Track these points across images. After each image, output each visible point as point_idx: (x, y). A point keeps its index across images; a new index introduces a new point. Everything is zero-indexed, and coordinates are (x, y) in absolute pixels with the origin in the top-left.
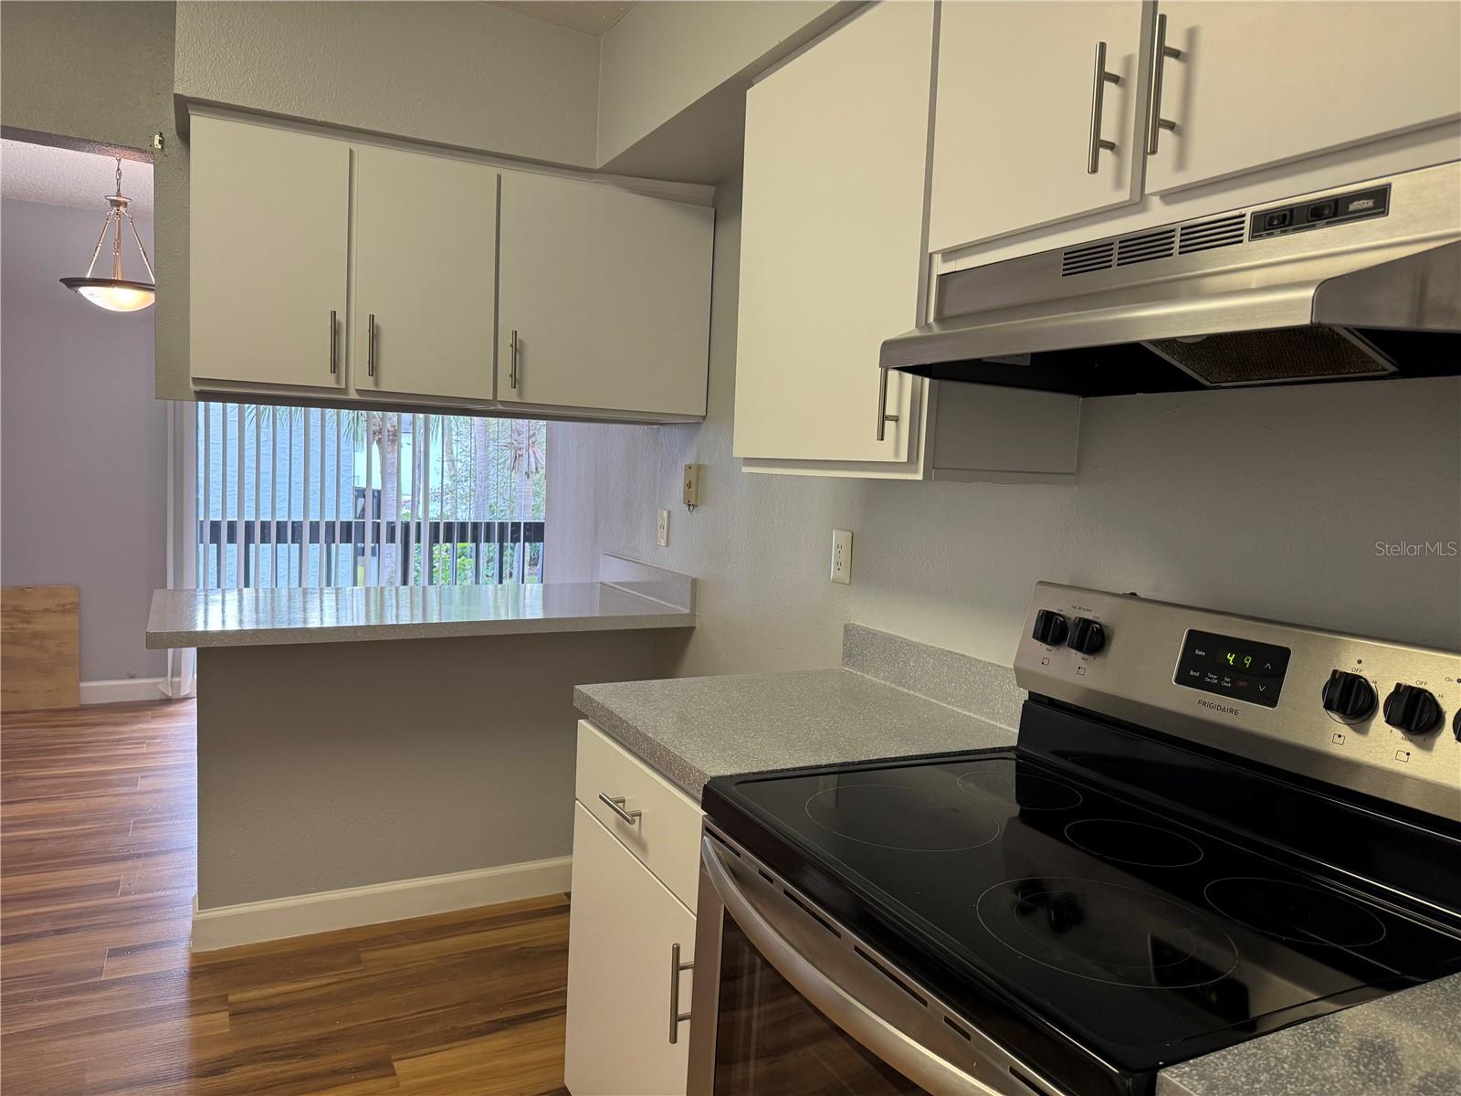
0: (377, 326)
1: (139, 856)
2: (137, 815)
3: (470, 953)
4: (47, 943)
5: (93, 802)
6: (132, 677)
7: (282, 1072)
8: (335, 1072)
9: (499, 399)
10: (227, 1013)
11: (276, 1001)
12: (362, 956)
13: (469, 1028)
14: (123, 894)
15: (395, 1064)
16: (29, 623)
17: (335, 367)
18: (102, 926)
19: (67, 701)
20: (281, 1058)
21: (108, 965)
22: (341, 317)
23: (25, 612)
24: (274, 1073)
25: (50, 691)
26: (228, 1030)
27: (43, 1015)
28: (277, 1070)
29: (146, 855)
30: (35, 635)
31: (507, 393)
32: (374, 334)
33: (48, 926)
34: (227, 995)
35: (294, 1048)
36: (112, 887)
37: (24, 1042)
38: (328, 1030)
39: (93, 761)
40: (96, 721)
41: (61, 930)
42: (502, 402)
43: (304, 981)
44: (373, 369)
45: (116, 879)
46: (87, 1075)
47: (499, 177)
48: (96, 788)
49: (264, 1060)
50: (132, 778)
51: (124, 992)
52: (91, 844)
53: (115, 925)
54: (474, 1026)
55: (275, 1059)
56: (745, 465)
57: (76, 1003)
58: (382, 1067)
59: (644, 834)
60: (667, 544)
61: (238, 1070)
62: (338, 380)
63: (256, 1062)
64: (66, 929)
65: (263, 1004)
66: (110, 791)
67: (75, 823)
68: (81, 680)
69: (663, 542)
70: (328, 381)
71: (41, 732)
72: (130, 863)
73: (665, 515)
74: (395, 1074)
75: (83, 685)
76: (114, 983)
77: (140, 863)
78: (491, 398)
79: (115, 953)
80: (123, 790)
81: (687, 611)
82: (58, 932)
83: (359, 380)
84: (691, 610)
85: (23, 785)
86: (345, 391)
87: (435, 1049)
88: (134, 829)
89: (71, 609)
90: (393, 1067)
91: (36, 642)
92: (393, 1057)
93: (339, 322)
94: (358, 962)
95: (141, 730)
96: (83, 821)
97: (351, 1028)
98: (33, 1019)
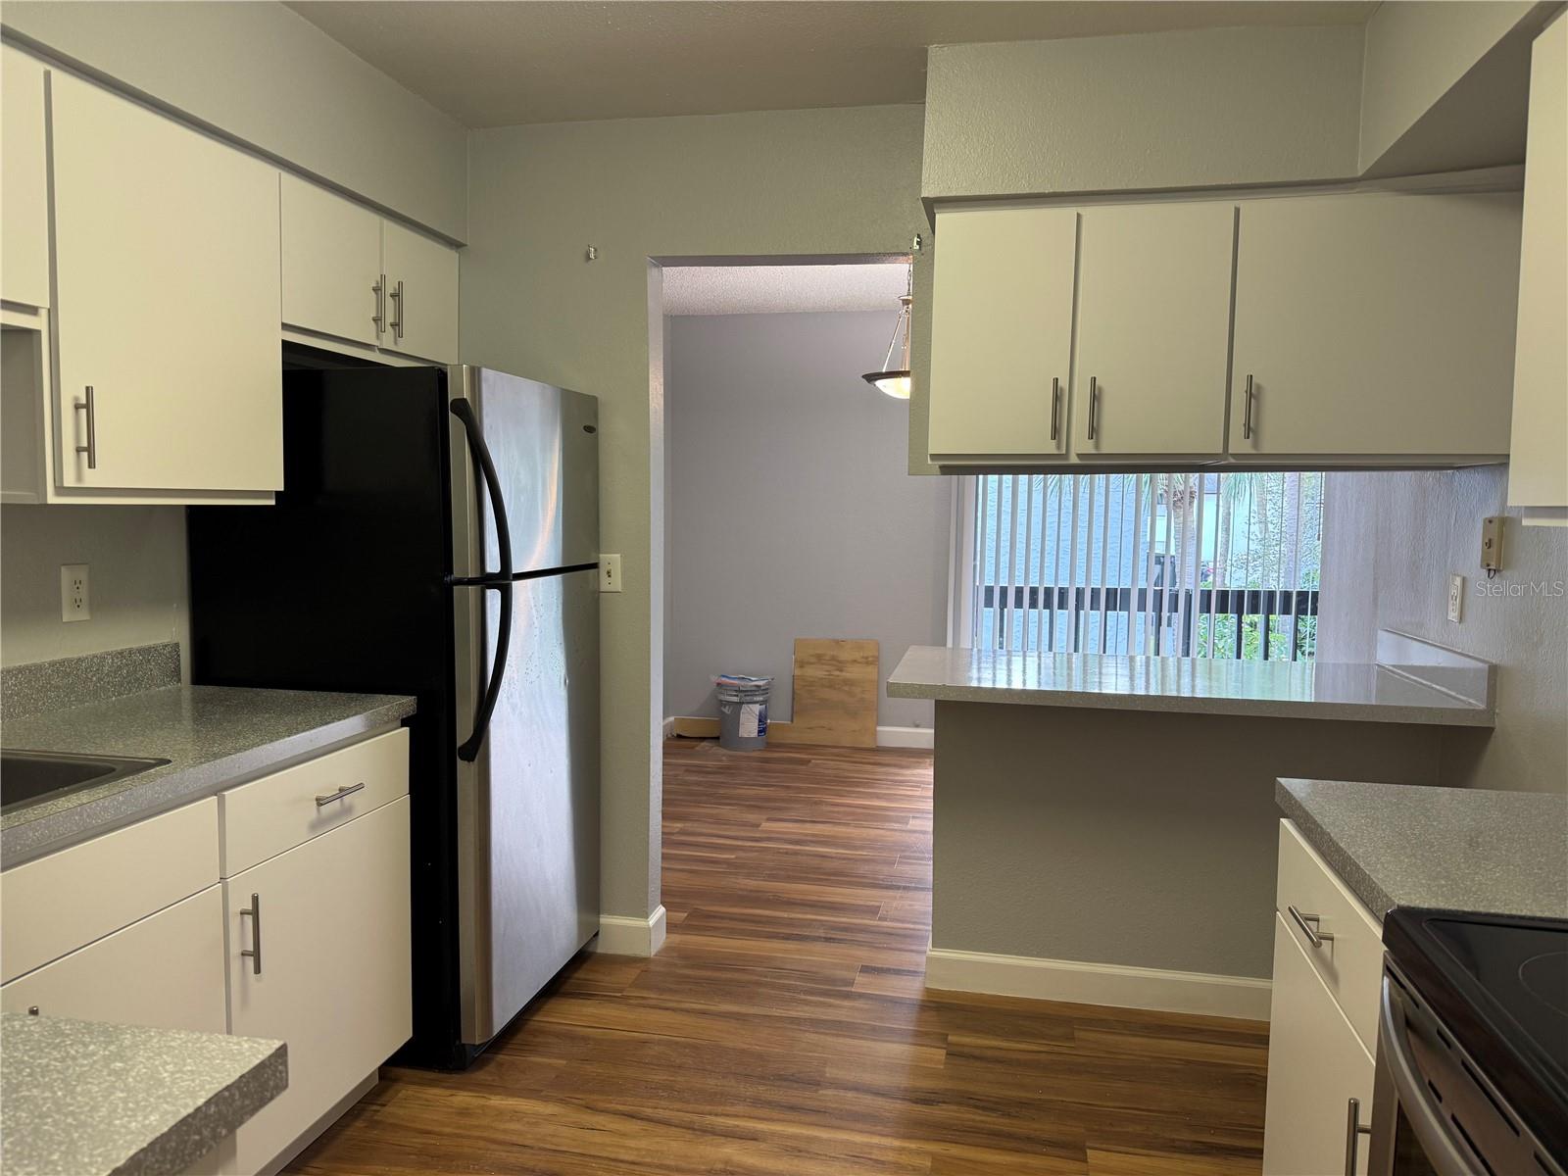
0: (1100, 389)
1: (898, 888)
2: (903, 851)
3: (1188, 1062)
4: (819, 947)
5: (873, 833)
6: (917, 726)
7: (982, 1122)
8: (1029, 1139)
9: (1230, 452)
10: (945, 1051)
11: (989, 1053)
12: (1077, 1034)
13: (1173, 1140)
14: (880, 919)
15: (1088, 1151)
16: (841, 671)
17: (1055, 432)
18: (860, 944)
19: (868, 743)
20: (984, 1109)
21: (860, 978)
22: (1064, 383)
23: (838, 661)
24: (973, 1120)
25: (854, 731)
26: (942, 1067)
27: (806, 1008)
28: (978, 1118)
29: (905, 888)
30: (846, 682)
31: (1240, 445)
32: (1096, 397)
33: (821, 933)
34: (947, 1035)
35: (997, 1103)
36: (873, 911)
37: (789, 1026)
38: (1030, 1095)
39: (878, 796)
40: (887, 762)
41: (831, 938)
42: (1234, 455)
43: (1018, 1042)
44: (1094, 431)
45: (877, 904)
46: (827, 1069)
47: (1237, 211)
48: (877, 821)
49: (968, 1106)
50: (906, 817)
51: (866, 1007)
52: (863, 869)
53: (871, 946)
54: (1178, 1140)
55: (977, 1107)
56: (1527, 516)
57: (830, 1005)
58: (1075, 1150)
59: (1336, 963)
60: (1461, 620)
61: (945, 1106)
62: (1059, 447)
63: (960, 1104)
64: (834, 939)
65: (977, 1052)
66: (887, 825)
67: (855, 848)
68: (878, 724)
69: (1453, 616)
70: (1050, 447)
71: (845, 766)
72: (891, 893)
73: (1458, 581)
74: (1087, 1162)
75: (879, 728)
76: (861, 996)
77: (899, 893)
78: (1221, 452)
79: (866, 970)
80: (896, 826)
81: (1482, 706)
82: (828, 940)
83: (1080, 444)
84: (1488, 705)
85: (825, 808)
86: (1066, 456)
87: (1131, 1150)
88: (900, 863)
89: (873, 661)
90: (1086, 1153)
91: (846, 688)
92: (1088, 1144)
93: (1061, 389)
94: (1072, 1038)
95: (919, 775)
96: (862, 848)
97: (1051, 1101)
98: (799, 1009)
